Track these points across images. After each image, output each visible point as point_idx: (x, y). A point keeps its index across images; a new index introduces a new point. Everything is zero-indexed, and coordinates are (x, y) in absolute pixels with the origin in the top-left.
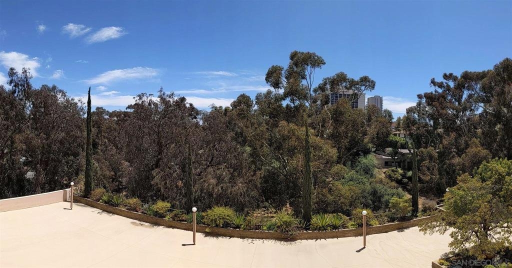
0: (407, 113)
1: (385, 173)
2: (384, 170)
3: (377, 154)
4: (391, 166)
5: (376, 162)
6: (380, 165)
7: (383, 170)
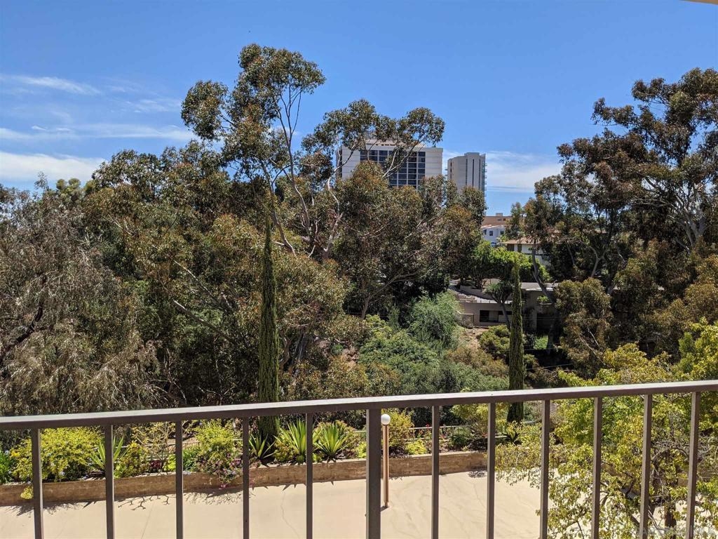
0: (539, 193)
1: (478, 337)
2: (479, 331)
3: (462, 292)
4: (496, 322)
5: (459, 312)
6: (469, 320)
7: (474, 330)
